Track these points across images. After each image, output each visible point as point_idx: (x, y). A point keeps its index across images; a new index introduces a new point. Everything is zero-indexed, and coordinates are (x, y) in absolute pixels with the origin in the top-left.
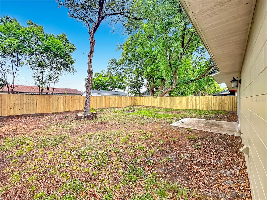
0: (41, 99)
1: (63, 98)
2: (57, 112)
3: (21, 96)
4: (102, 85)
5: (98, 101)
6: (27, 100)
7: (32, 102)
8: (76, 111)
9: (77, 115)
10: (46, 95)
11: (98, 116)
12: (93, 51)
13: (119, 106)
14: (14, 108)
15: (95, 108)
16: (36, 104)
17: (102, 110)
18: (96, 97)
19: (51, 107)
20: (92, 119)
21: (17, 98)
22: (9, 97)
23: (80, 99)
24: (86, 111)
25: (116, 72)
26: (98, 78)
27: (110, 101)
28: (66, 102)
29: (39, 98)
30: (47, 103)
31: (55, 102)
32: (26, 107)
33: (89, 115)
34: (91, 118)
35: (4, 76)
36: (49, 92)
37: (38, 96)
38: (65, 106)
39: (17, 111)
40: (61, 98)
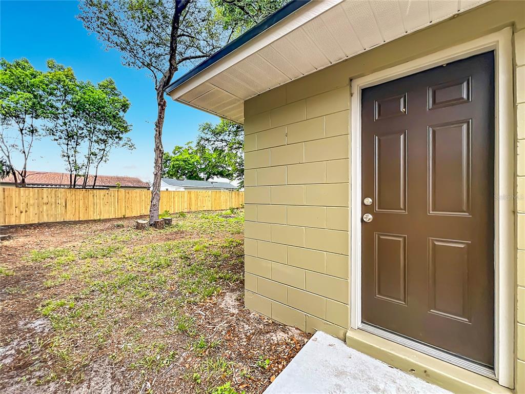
0: (74, 195)
1: (113, 195)
2: (102, 218)
3: (38, 191)
4: (188, 169)
5: (176, 199)
6: (50, 197)
7: (57, 201)
8: (137, 218)
9: (137, 222)
10: (83, 188)
11: (174, 223)
12: (163, 117)
13: (215, 208)
14: (26, 212)
15: (171, 212)
16: (64, 205)
17: (182, 215)
18: (173, 193)
19: (92, 209)
20: (163, 228)
21: (31, 194)
22: (18, 193)
23: (143, 196)
24: (153, 215)
25: (214, 146)
26: (180, 157)
27: (199, 200)
28: (119, 201)
29: (70, 194)
30: (84, 203)
31: (98, 201)
32: (47, 211)
33: (158, 222)
34: (161, 226)
35: (8, 157)
36: (87, 184)
37: (68, 191)
38: (117, 207)
39: (31, 216)
40: (109, 194)
